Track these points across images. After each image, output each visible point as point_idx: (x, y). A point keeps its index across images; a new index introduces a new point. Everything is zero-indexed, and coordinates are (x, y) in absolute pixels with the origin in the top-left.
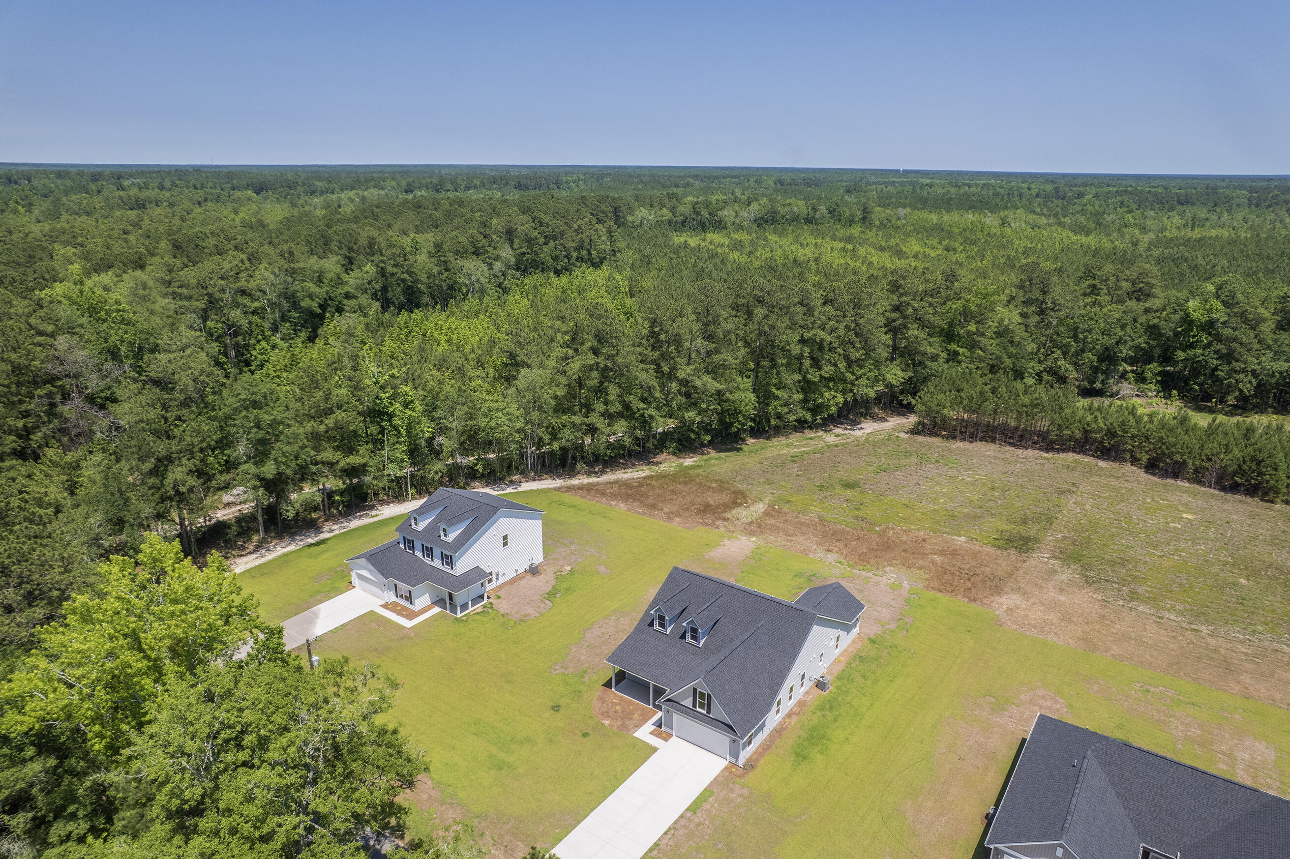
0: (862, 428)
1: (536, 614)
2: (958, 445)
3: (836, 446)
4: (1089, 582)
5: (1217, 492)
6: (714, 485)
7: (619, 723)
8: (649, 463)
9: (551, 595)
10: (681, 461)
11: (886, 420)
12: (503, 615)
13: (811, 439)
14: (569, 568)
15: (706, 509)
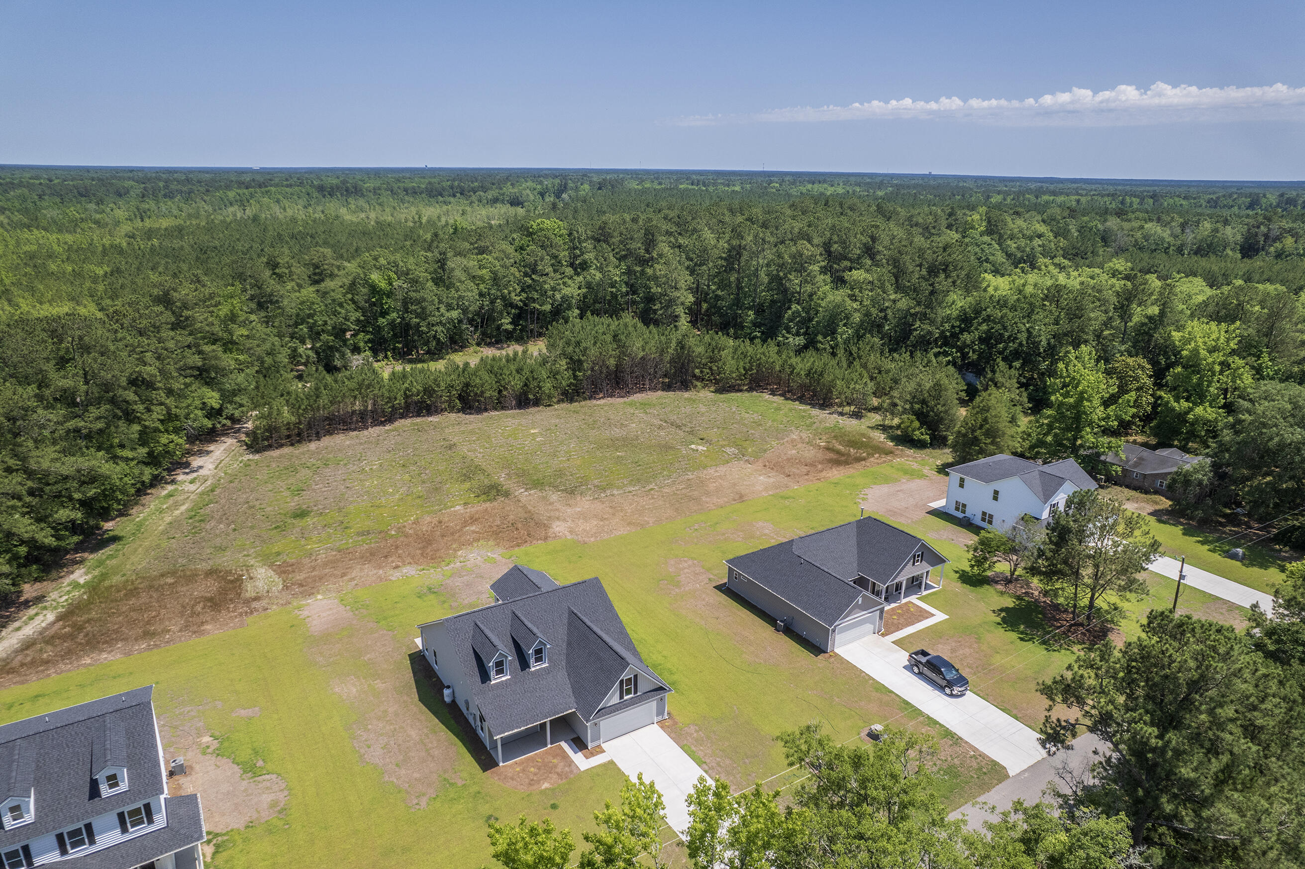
0: (201, 467)
1: (281, 796)
2: (313, 446)
3: (212, 491)
4: (571, 492)
5: (518, 411)
6: (170, 580)
7: (555, 776)
8: (27, 604)
9: (250, 770)
10: (66, 581)
11: (208, 453)
12: (247, 827)
13: (170, 495)
14: (206, 739)
15: (215, 604)
